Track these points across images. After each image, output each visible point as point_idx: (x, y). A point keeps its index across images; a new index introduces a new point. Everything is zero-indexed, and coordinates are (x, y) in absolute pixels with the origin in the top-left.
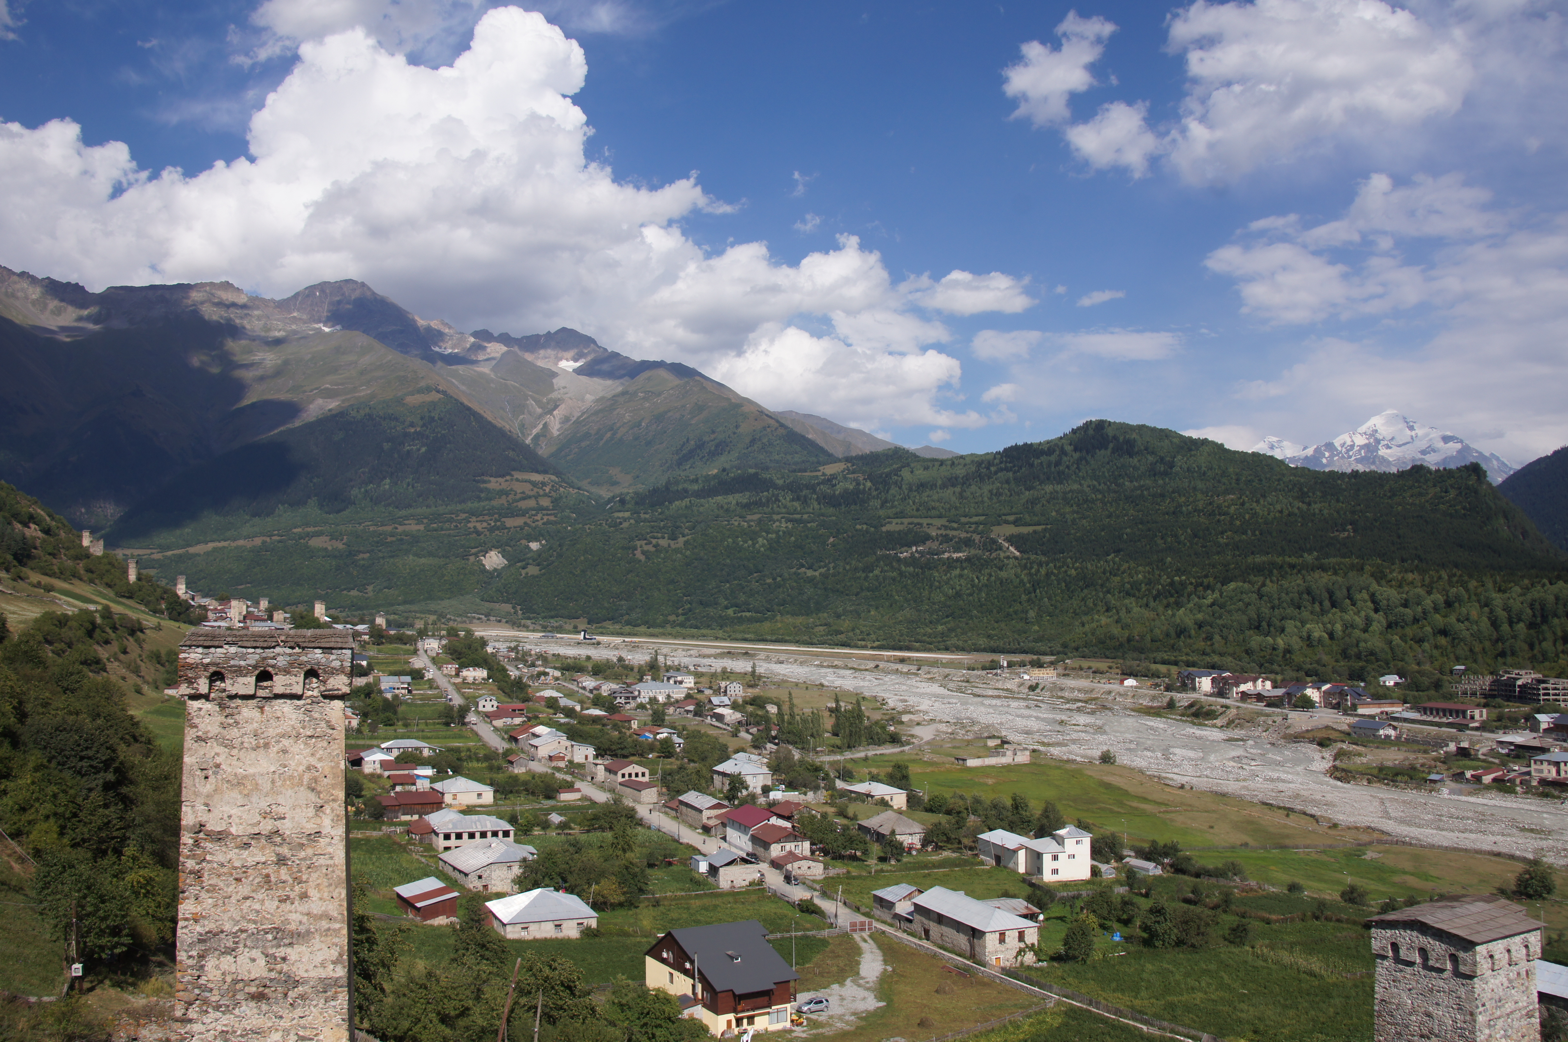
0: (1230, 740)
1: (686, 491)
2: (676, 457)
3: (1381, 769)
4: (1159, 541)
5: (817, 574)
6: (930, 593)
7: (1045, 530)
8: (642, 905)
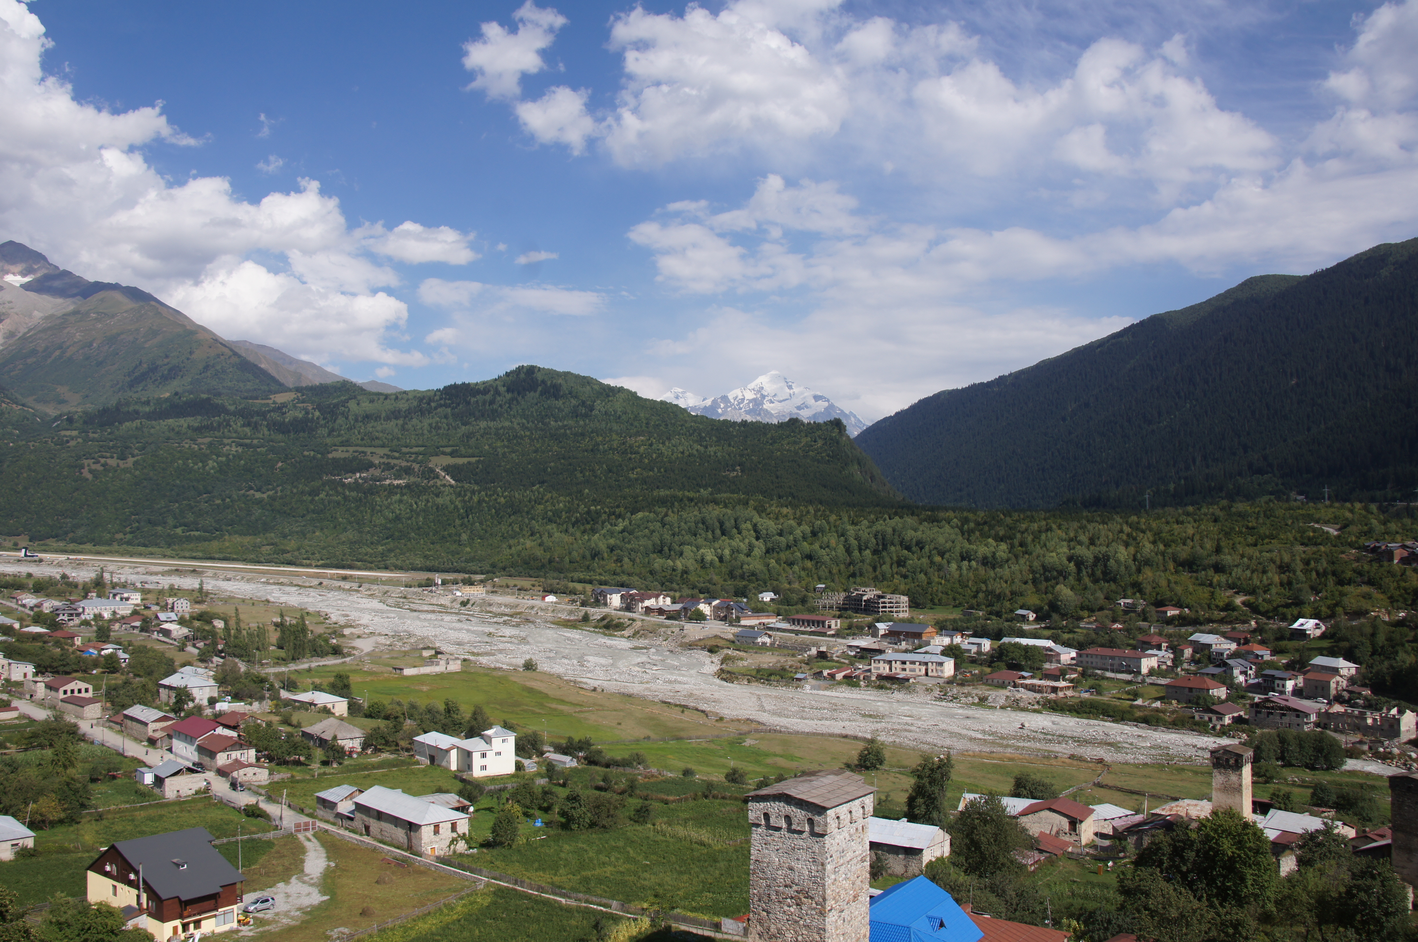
0: (635, 648)
1: (137, 412)
2: (128, 379)
3: (758, 670)
4: (579, 475)
5: (265, 496)
6: (372, 516)
7: (478, 462)
8: (84, 820)
